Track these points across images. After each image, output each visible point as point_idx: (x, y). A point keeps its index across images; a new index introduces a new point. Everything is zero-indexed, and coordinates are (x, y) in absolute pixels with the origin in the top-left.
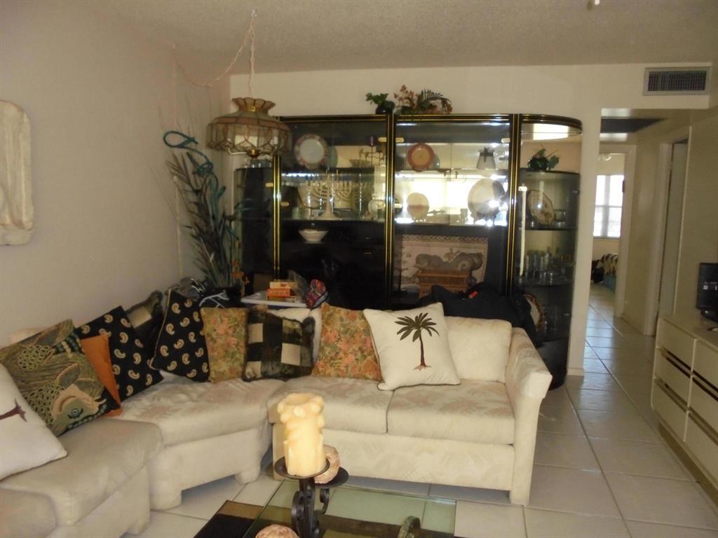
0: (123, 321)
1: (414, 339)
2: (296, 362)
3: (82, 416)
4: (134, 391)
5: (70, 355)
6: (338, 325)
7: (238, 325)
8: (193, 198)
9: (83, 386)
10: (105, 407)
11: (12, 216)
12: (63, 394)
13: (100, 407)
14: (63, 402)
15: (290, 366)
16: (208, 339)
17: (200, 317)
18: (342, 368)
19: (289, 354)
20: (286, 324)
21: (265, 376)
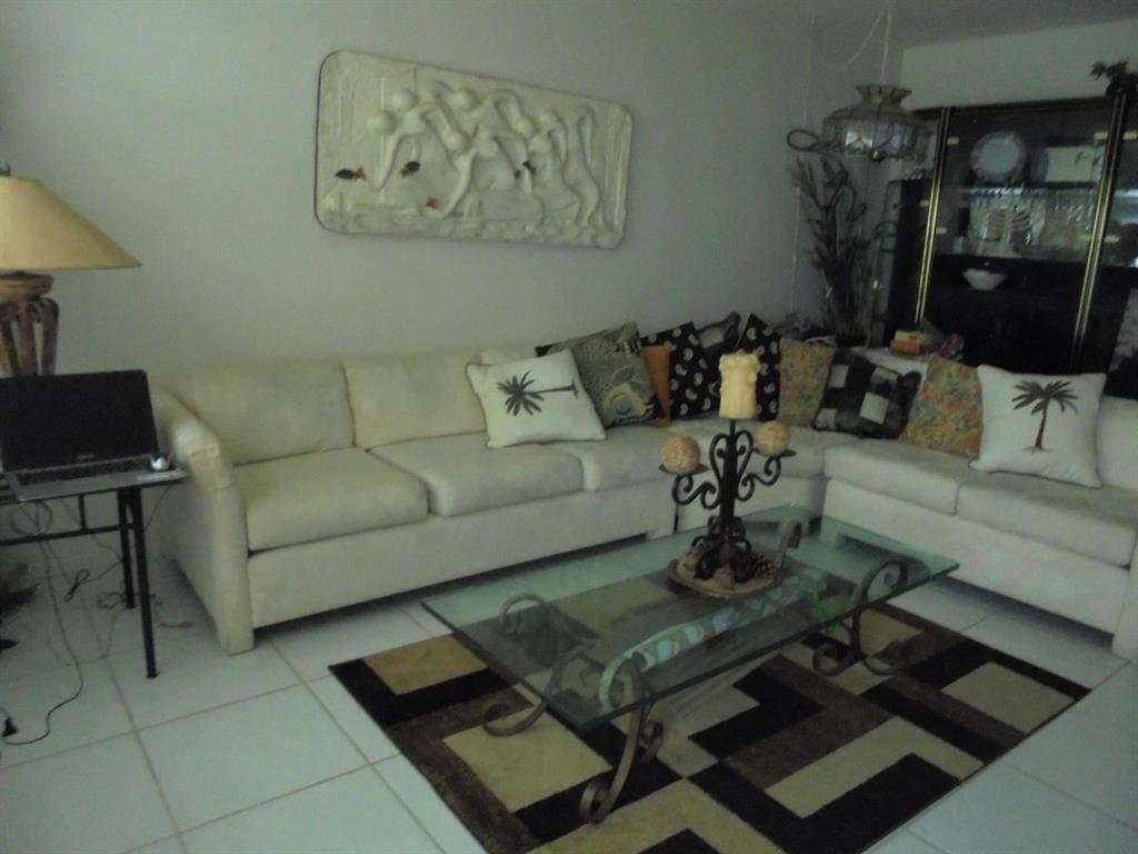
0: (692, 338)
1: (1035, 410)
2: (878, 417)
3: (629, 415)
4: (689, 411)
5: (629, 356)
6: (943, 381)
7: (822, 365)
8: (817, 214)
9: (635, 387)
10: (651, 412)
11: (604, 220)
12: (617, 389)
13: (647, 411)
14: (615, 396)
15: (871, 423)
16: (782, 375)
17: (778, 348)
18: (937, 438)
19: (873, 408)
20: (878, 372)
21: (839, 429)
